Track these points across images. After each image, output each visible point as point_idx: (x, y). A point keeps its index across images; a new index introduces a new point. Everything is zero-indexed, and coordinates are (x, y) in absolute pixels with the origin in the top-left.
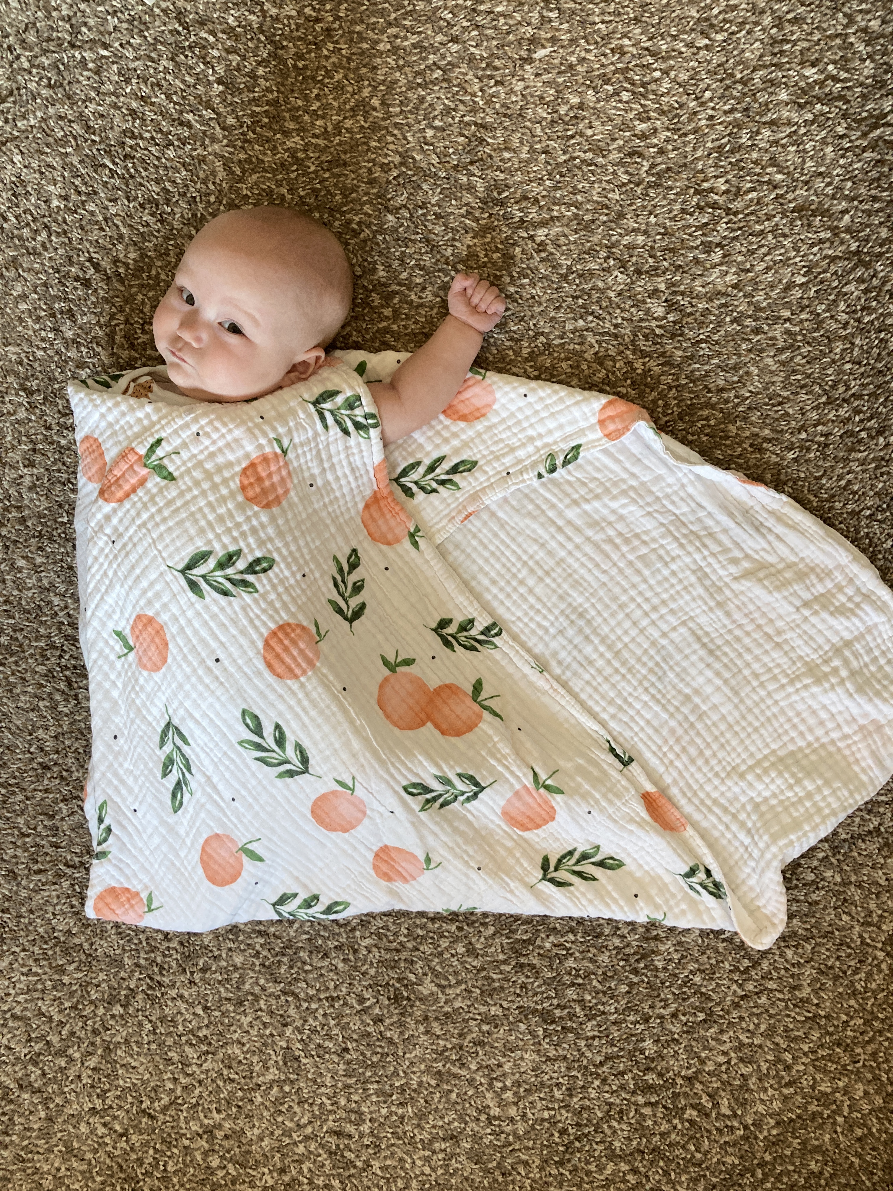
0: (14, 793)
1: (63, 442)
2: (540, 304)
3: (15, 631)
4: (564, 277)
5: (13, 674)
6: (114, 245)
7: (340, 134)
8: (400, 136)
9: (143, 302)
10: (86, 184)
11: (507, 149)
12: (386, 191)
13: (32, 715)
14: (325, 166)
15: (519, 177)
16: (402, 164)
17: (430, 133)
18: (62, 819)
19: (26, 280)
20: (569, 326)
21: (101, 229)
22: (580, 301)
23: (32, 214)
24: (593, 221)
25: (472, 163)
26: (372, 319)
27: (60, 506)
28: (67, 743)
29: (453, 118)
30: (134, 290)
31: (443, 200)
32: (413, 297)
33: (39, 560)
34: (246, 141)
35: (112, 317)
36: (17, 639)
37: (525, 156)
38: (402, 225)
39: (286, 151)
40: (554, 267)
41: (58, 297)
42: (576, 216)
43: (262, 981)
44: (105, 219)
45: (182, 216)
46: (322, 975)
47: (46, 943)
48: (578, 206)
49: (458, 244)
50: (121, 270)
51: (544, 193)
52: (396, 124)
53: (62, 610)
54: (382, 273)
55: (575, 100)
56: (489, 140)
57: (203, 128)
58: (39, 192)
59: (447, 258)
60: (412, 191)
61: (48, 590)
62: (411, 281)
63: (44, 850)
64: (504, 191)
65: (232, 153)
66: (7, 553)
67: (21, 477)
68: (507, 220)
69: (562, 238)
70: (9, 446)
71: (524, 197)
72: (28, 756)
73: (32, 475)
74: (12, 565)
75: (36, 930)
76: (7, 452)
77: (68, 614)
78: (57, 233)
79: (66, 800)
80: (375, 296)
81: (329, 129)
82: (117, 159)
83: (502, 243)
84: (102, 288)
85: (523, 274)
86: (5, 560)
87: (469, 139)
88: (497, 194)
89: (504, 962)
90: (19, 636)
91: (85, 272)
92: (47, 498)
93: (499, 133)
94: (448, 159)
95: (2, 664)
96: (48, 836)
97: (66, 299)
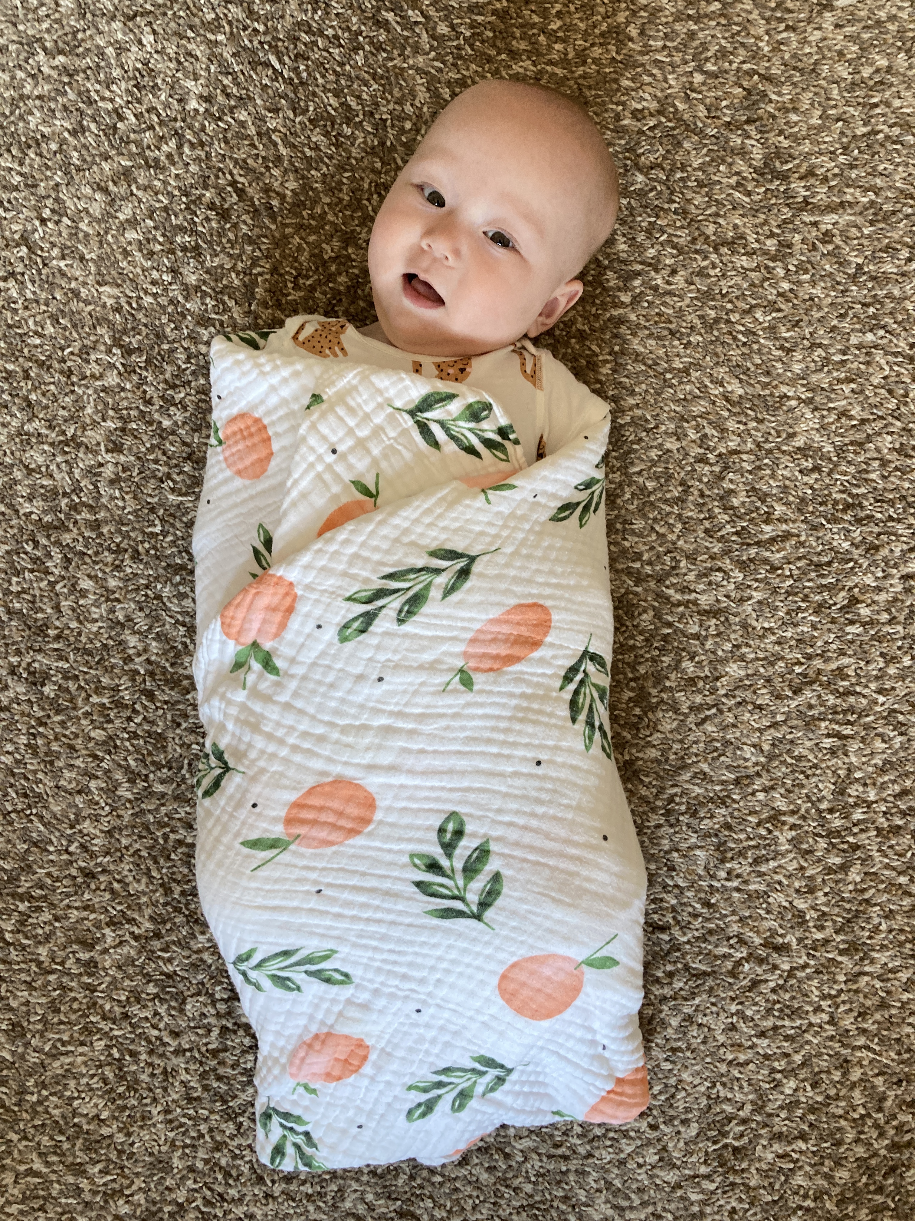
0: (39, 909)
1: (166, 423)
2: (820, 308)
3: (66, 678)
4: (854, 278)
5: (56, 739)
6: (268, 168)
7: (584, 63)
8: (660, 76)
9: (299, 248)
10: (238, 85)
11: (795, 110)
12: (638, 143)
13: (79, 800)
15: (806, 147)
16: (660, 112)
17: (698, 78)
18: (105, 951)
19: (140, 201)
20: (854, 340)
21: (253, 146)
22: (871, 310)
23: (159, 115)
24: (894, 213)
25: (748, 122)
26: (603, 303)
27: (152, 510)
28: (125, 842)
29: (731, 63)
30: (288, 231)
31: (709, 164)
32: (659, 282)
33: (112, 583)
34: (460, 57)
35: (255, 263)
36: (67, 690)
37: (815, 121)
38: (654, 188)
40: (840, 264)
41: (181, 229)
42: (872, 203)
43: (370, 1197)
44: (259, 134)
45: (365, 142)
46: (456, 1190)
47: (61, 1132)
48: (877, 191)
49: (721, 221)
50: (275, 203)
51: (836, 171)
52: (656, 61)
53: (139, 655)
54: (623, 247)
55: (883, 63)
56: (774, 97)
57: (405, 33)
58: (172, 88)
59: (708, 237)
60: (669, 147)
61: (123, 625)
62: (659, 261)
63: (73, 994)
64: (787, 162)
65: (440, 70)
66: (67, 568)
67: (101, 465)
68: (788, 198)
69: (853, 230)
70: (88, 421)
71: (811, 173)
72: (65, 857)
73: (116, 464)
74: (73, 585)
75: (47, 1113)
76: (84, 429)
77: (148, 661)
78: (191, 144)
79: (114, 924)
80: (610, 274)
81: (570, 56)
82: (286, 58)
83: (779, 226)
84: (245, 222)
85: (801, 268)
86: (64, 578)
87: (749, 92)
88: (777, 164)
89: (707, 1177)
90: (72, 686)
91: (224, 199)
92: (135, 498)
93: (786, 90)
94: (719, 113)
95: (42, 724)
96: (81, 974)
97: (193, 232)
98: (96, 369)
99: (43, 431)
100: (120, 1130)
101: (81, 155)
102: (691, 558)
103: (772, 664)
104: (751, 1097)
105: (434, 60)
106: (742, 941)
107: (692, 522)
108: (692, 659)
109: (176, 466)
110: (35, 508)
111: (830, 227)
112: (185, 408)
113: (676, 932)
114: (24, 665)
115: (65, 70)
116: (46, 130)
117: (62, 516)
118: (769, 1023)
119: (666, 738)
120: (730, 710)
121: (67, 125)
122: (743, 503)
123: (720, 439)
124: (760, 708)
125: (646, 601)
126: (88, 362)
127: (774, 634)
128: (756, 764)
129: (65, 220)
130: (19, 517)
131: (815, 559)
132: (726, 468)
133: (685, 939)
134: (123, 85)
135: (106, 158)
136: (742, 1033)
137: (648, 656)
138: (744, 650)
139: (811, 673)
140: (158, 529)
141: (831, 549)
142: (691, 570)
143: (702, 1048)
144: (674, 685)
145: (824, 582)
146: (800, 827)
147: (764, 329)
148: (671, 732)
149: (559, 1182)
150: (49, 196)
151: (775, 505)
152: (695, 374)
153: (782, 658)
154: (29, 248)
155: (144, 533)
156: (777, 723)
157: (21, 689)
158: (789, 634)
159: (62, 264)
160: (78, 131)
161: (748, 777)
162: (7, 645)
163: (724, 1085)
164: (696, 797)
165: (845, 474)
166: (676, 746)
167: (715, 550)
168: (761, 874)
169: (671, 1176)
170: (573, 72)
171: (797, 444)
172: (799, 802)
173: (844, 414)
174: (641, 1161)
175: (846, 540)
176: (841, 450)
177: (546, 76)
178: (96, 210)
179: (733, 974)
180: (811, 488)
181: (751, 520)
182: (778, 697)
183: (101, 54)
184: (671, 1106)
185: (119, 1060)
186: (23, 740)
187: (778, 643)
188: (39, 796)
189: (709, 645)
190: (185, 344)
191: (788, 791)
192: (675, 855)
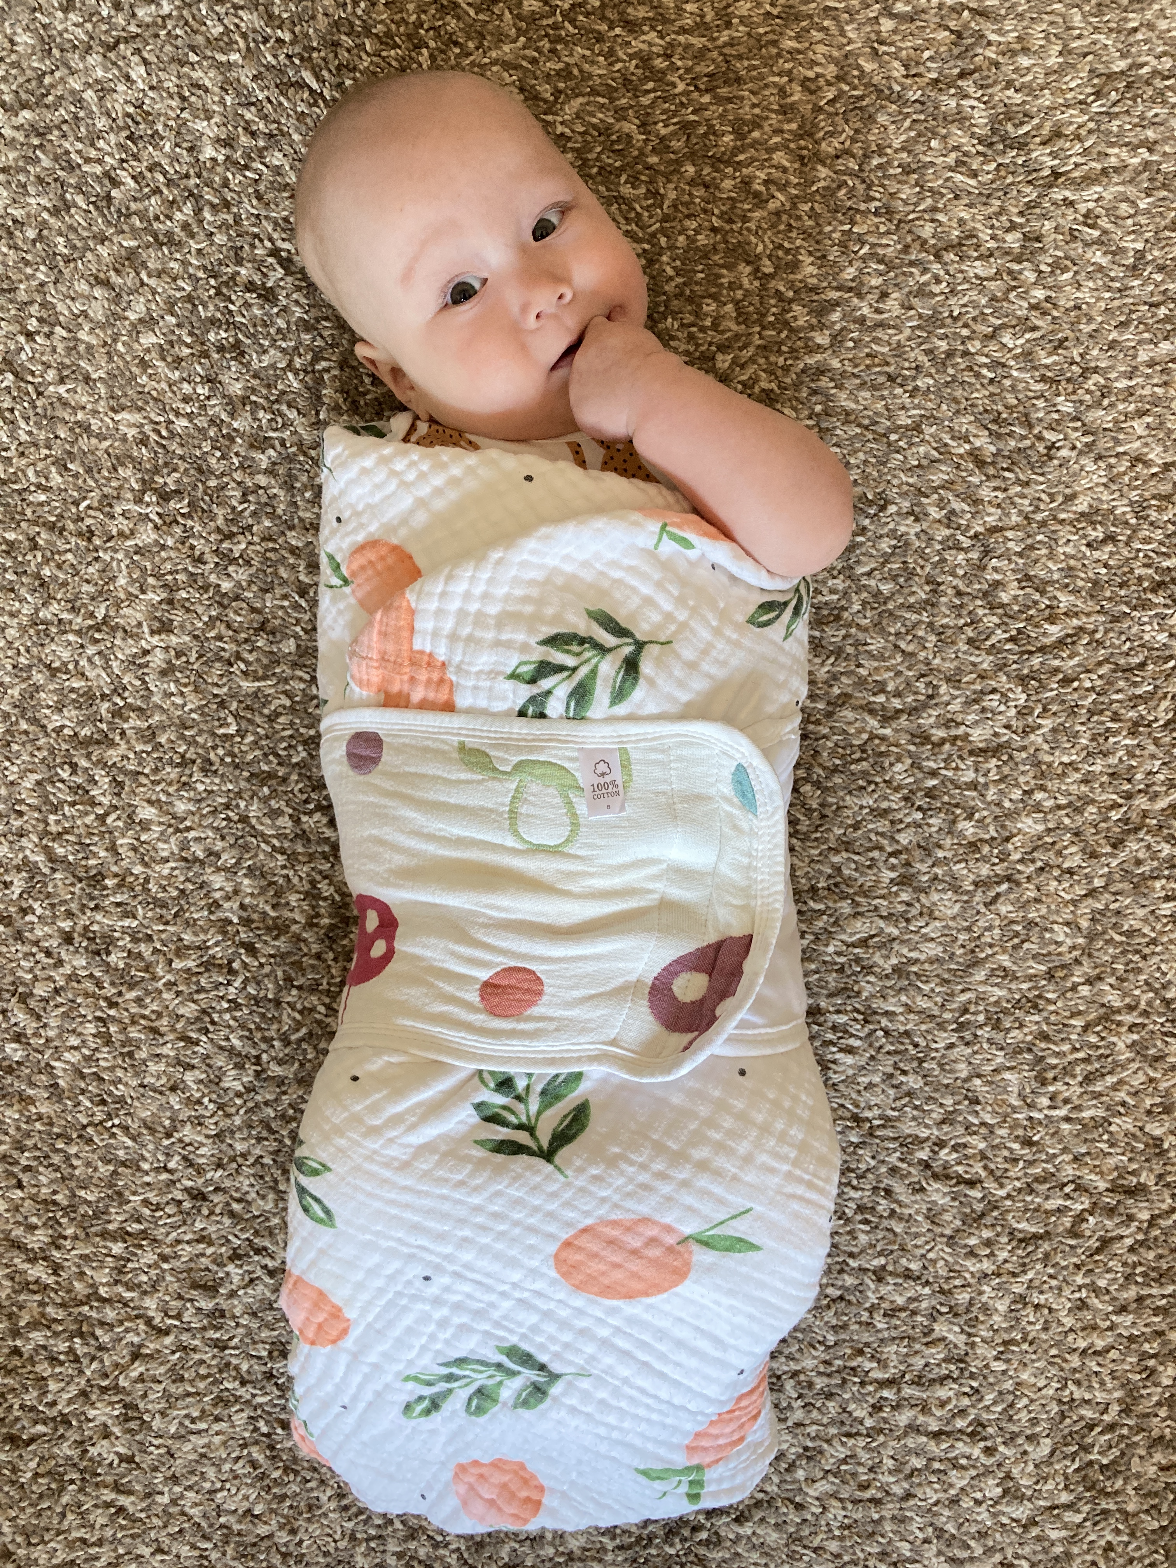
1: (226, 586)
2: (1090, 319)
3: (135, 940)
4: (1134, 271)
5: (134, 1022)
7: (728, 25)
8: (834, 30)
10: (265, 117)
11: (1025, 50)
12: (815, 125)
13: (174, 1100)
14: (702, 84)
15: (1046, 99)
16: (839, 78)
17: (887, 25)
18: (233, 1294)
20: (1143, 356)
22: (1162, 311)
23: (165, 173)
25: (962, 75)
26: (792, 350)
27: (222, 704)
28: (240, 1147)
31: (915, 140)
32: (866, 311)
33: (181, 807)
34: (559, 40)
35: (317, 355)
36: (140, 956)
37: (1054, 61)
38: (844, 184)
39: (631, 57)
40: (1113, 253)
42: (1146, 164)
47: (206, 1537)
48: (1151, 147)
49: (941, 217)
51: (1091, 125)
52: (827, 9)
53: (228, 898)
54: (811, 270)
56: (993, 37)
57: (481, 17)
58: (179, 133)
59: (925, 242)
60: (859, 125)
61: (202, 863)
62: (862, 283)
63: (197, 1357)
64: (1022, 123)
65: (534, 61)
66: (118, 795)
67: (146, 652)
68: (1030, 173)
69: (1124, 206)
70: (122, 596)
71: (1057, 134)
72: (164, 1176)
73: (167, 649)
74: (129, 817)
75: (183, 1514)
76: (119, 607)
77: (242, 907)
78: (213, 206)
79: (239, 1257)
80: (797, 308)
81: (708, 18)
82: (325, 73)
83: (1021, 214)
84: (297, 302)
85: (1057, 266)
86: (116, 808)
87: (959, 35)
88: (1010, 127)
89: (1069, 1506)
90: (145, 949)
91: (265, 275)
92: (196, 691)
93: (1008, 25)
94: (921, 69)
95: (112, 1004)
96: (204, 1329)
97: (230, 325)
98: (125, 525)
99: (65, 616)
100: (281, 1527)
101: (68, 240)
102: (954, 680)
103: (1079, 811)
104: (1117, 1394)
105: (524, 48)
106: (1081, 1188)
107: (949, 632)
108: (970, 817)
109: (246, 641)
110: (68, 718)
111: (1091, 205)
112: (248, 563)
113: (990, 1185)
114: (79, 929)
115: (34, 130)
116: (18, 213)
117: (104, 726)
118: (1132, 1293)
119: (947, 927)
120: (1029, 879)
121: (44, 202)
122: (1016, 597)
123: (974, 515)
124: (1070, 872)
125: (897, 745)
126: (113, 517)
127: (1077, 770)
128: (1073, 948)
129: (58, 330)
130: (47, 735)
131: (1122, 661)
132: (987, 552)
133: (1002, 1193)
134: (112, 138)
135: (103, 240)
136: (1096, 1311)
137: (908, 820)
138: (1039, 796)
139: (1134, 816)
140: (232, 730)
141: (1142, 646)
142: (955, 697)
143: (1044, 1336)
144: (949, 855)
145: (1139, 691)
146: (1144, 1026)
147: (1015, 357)
148: (954, 918)
149: (872, 1535)
150: (32, 302)
151: (1058, 594)
152: (929, 431)
153: (1093, 801)
154: (16, 375)
155: (214, 735)
156: (1094, 890)
157: (80, 961)
158: (1097, 768)
159: (62, 389)
160: (62, 208)
161: (1063, 966)
162: (53, 905)
163: (1078, 1383)
164: (997, 1003)
165: (1147, 540)
166: (963, 937)
167: (985, 666)
168: (1097, 1095)
169: (1022, 1512)
170: (715, 39)
171: (1080, 509)
172: (1137, 992)
173: (1138, 459)
174: (979, 1495)
175: (1162, 630)
176: (1140, 509)
177: (680, 50)
178: (98, 312)
179: (1073, 1233)
180: (1106, 566)
181: (1029, 619)
182: (1093, 855)
183: (79, 102)
184: (1010, 1419)
185: (268, 1435)
186: (91, 1028)
187: (1085, 781)
188: (121, 1100)
189: (991, 794)
190: (238, 476)
191: (1121, 979)
192: (977, 1082)
